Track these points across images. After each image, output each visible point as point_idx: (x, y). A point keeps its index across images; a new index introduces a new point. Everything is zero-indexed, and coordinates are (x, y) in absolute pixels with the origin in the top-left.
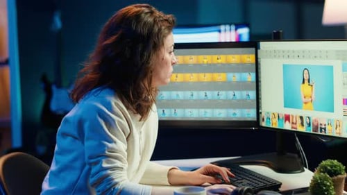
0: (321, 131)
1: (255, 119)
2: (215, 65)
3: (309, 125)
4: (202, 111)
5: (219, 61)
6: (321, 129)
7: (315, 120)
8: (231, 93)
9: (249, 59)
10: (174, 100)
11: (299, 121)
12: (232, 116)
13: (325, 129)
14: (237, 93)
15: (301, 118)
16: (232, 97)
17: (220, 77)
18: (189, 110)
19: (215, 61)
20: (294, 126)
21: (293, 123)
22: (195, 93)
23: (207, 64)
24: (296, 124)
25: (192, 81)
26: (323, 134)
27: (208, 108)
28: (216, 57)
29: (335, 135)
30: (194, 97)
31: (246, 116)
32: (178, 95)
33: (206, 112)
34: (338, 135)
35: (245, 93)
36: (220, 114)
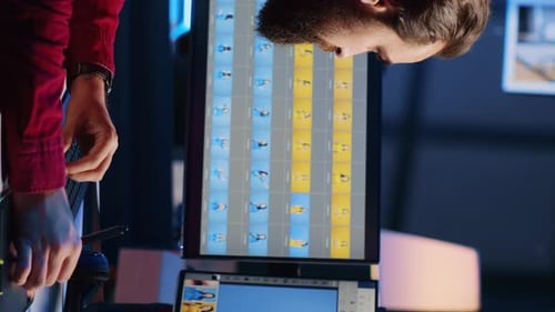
1: (202, 252)
4: (226, 135)
5: (337, 179)
8: (263, 200)
9: (340, 244)
10: (252, 73)
12: (212, 201)
14: (263, 215)
16: (256, 203)
18: (229, 106)
19: (337, 171)
22: (266, 121)
23: (332, 152)
25: (295, 115)
27: (232, 148)
30: (257, 119)
31: (211, 233)
32: (263, 83)
33: (222, 142)
35: (263, 231)
36: (218, 174)
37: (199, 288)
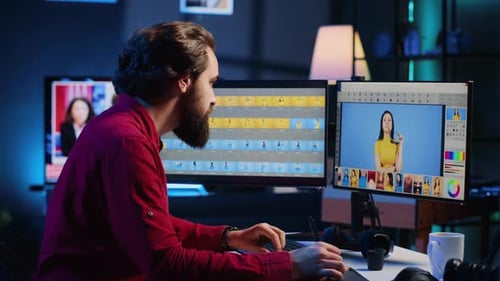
0: (415, 191)
1: (323, 176)
2: (276, 108)
3: (400, 183)
4: (259, 164)
5: (282, 103)
6: (415, 188)
7: (409, 178)
8: (294, 144)
9: (317, 102)
10: (225, 151)
11: (387, 179)
12: (295, 171)
13: (420, 188)
14: (302, 143)
15: (390, 175)
16: (296, 147)
17: (282, 123)
18: (243, 163)
19: (277, 104)
20: (380, 185)
21: (379, 182)
22: (251, 143)
23: (267, 107)
24: (383, 182)
25: (247, 127)
26: (418, 194)
27: (266, 161)
28: (278, 98)
29: (433, 195)
32: (230, 145)
33: (263, 166)
34: (436, 196)
35: (311, 143)
36: (280, 169)
37: (342, 178)
